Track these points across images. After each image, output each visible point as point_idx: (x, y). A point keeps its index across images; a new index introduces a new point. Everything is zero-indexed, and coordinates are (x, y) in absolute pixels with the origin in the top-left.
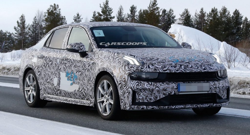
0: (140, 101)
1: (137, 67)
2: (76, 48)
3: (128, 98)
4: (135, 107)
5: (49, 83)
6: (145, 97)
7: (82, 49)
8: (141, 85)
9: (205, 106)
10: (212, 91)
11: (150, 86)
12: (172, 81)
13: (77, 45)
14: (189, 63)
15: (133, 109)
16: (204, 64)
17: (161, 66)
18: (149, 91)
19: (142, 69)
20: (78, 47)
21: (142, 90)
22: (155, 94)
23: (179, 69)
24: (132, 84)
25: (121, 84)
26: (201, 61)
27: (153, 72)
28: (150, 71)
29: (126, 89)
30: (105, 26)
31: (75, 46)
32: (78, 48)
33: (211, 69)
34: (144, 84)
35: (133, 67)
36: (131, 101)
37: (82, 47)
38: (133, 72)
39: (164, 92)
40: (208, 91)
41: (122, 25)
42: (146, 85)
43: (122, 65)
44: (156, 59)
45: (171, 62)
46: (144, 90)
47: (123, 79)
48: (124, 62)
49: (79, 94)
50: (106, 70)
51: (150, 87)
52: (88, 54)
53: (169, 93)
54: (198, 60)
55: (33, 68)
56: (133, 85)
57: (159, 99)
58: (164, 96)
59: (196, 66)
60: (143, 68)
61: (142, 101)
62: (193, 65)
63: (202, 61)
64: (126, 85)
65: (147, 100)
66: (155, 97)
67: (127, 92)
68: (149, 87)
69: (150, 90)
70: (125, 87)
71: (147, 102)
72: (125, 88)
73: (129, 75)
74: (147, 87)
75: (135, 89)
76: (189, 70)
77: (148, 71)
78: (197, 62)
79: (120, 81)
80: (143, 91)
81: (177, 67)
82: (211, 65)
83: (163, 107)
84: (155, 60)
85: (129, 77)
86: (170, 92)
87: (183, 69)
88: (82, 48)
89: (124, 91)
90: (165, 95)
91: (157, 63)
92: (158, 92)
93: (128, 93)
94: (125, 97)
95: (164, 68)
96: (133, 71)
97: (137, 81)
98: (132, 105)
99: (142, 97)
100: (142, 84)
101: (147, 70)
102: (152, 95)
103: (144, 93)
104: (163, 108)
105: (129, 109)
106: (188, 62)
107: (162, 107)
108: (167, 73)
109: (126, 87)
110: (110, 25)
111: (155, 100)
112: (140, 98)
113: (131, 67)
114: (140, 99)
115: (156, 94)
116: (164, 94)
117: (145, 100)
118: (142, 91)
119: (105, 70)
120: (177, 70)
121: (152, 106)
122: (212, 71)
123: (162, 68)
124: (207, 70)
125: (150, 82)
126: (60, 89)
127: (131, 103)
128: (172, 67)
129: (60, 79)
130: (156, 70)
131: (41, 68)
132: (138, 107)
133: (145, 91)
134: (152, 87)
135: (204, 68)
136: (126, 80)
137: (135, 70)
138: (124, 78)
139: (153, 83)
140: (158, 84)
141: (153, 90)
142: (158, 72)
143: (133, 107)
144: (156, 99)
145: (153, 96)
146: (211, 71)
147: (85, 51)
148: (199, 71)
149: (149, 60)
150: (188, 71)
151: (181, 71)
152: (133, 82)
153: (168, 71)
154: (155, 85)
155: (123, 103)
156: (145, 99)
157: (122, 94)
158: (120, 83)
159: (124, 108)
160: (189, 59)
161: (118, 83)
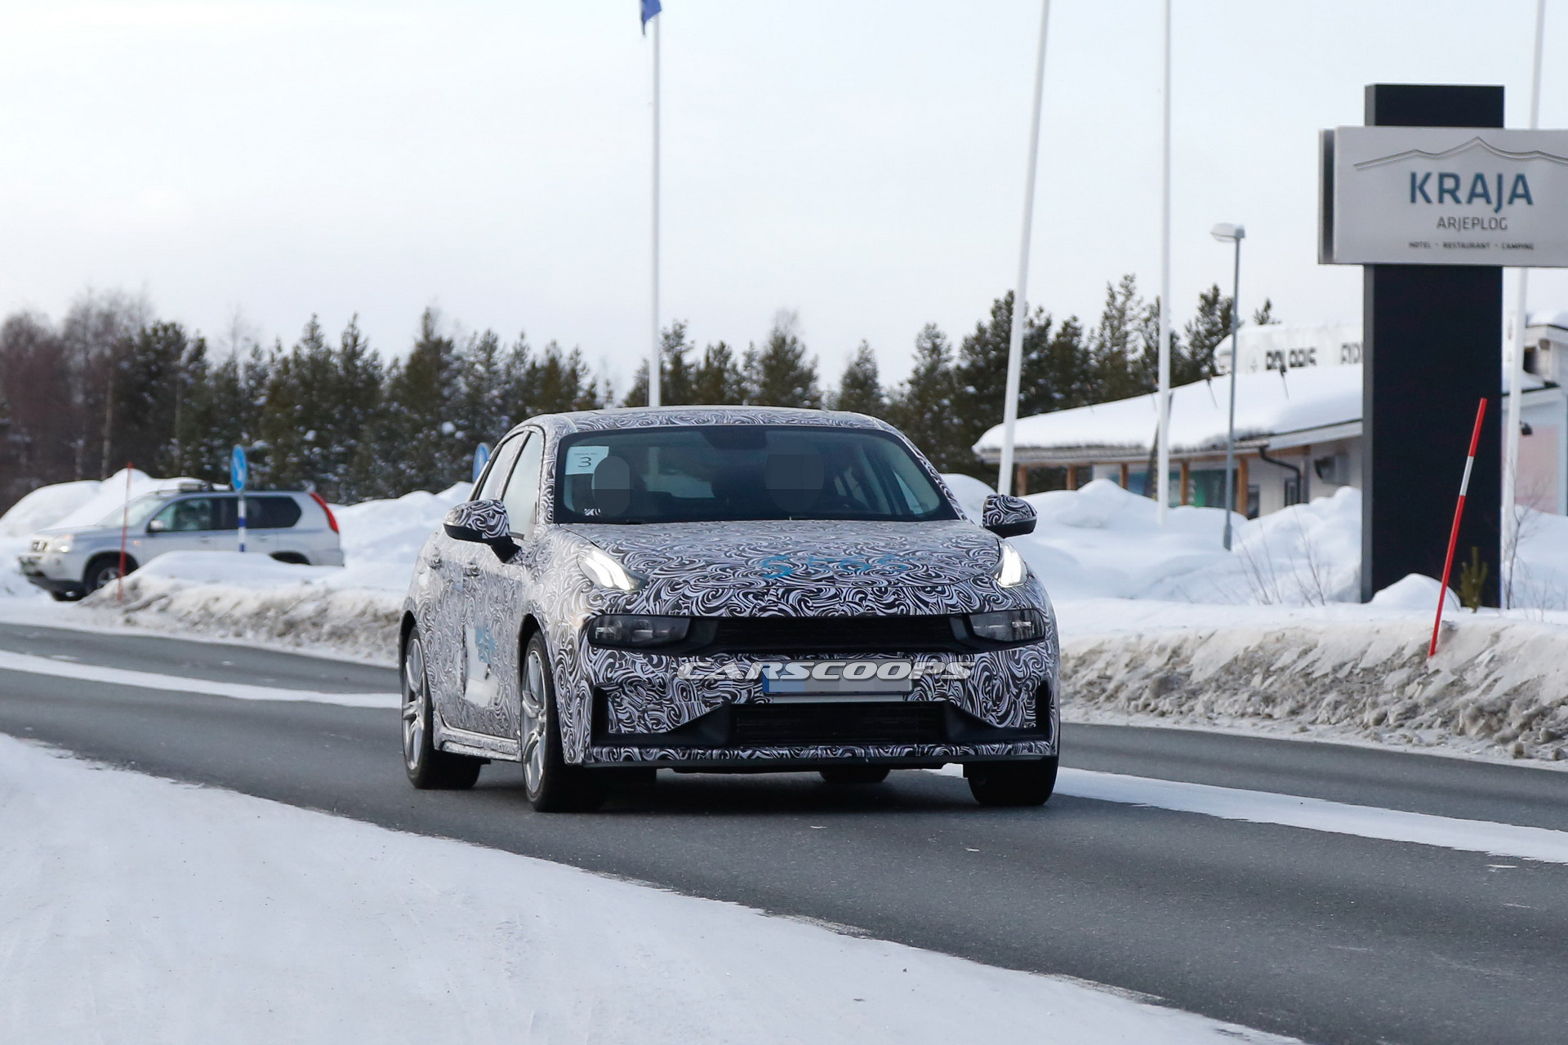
0: (620, 729)
1: (615, 597)
2: (472, 524)
3: (581, 717)
4: (601, 752)
5: (448, 676)
6: (637, 714)
7: (492, 528)
8: (621, 665)
9: (889, 755)
10: (925, 692)
11: (652, 669)
12: (743, 652)
13: (476, 512)
14: (834, 583)
15: (597, 760)
16: (900, 585)
17: (701, 594)
18: (649, 690)
19: (629, 602)
20: (477, 520)
21: (624, 685)
22: (672, 703)
23: (774, 602)
24: (591, 662)
25: (561, 665)
26: (896, 573)
27: (667, 616)
28: (658, 613)
29: (573, 682)
30: (634, 427)
31: (469, 515)
32: (478, 522)
33: (926, 604)
34: (634, 663)
35: (603, 595)
36: (589, 727)
37: (493, 517)
38: (598, 616)
39: (706, 695)
40: (906, 694)
41: (713, 423)
42: (640, 667)
43: (570, 589)
44: (704, 564)
45: (752, 578)
46: (631, 684)
47: (569, 643)
48: (582, 575)
49: (498, 715)
51: (653, 672)
52: (520, 548)
53: (724, 698)
54: (888, 568)
55: (415, 612)
56: (594, 665)
57: (687, 720)
58: (708, 710)
59: (857, 593)
60: (636, 600)
61: (630, 729)
62: (845, 591)
63: (903, 575)
64: (574, 664)
65: (645, 725)
66: (672, 712)
67: (578, 696)
68: (650, 676)
69: (654, 686)
70: (571, 674)
71: (646, 732)
72: (571, 679)
73: (585, 627)
74: (641, 675)
75: (601, 680)
76: (815, 607)
77: (648, 611)
78: (874, 577)
79: (560, 654)
80: (630, 691)
81: (766, 598)
82: (933, 588)
83: (700, 751)
84: (695, 569)
85: (586, 637)
86: (729, 692)
87: (790, 602)
88: (493, 523)
89: (569, 692)
90: (712, 705)
91: (692, 583)
92: (684, 694)
93: (579, 700)
94: (570, 714)
95: (709, 600)
96: (599, 614)
97: (609, 651)
98: (594, 743)
99: (628, 714)
100: (626, 661)
101: (645, 607)
102: (660, 704)
103: (635, 698)
104: (701, 758)
105: (583, 761)
106: (832, 577)
107: (698, 753)
108: (719, 618)
109: (574, 673)
110: (657, 425)
111: (673, 725)
112: (620, 716)
113: (595, 599)
114: (620, 721)
115: (678, 703)
116: (705, 703)
117: (637, 727)
118: (626, 689)
119: (531, 612)
120: (764, 609)
121: (661, 750)
122: (928, 612)
123: (703, 601)
124: (902, 607)
125: (654, 656)
126: (467, 697)
127: (589, 736)
128: (745, 595)
129: (466, 656)
130: (680, 608)
131: (433, 613)
132: (613, 753)
133: (636, 689)
134: (660, 675)
135: (892, 598)
136: (577, 647)
137: (604, 609)
138: (571, 642)
139: (664, 657)
140: (684, 661)
141: (663, 686)
142: (684, 616)
143: (595, 754)
144: (678, 722)
145: (665, 709)
146: (919, 612)
147: (504, 535)
148: (862, 610)
149: (671, 570)
150: (810, 613)
151: (780, 610)
152: (595, 655)
153: (723, 610)
154: (672, 668)
155: (566, 740)
156: (640, 722)
157: (563, 701)
158: (560, 662)
159: (570, 758)
160: (846, 567)
161: (554, 661)
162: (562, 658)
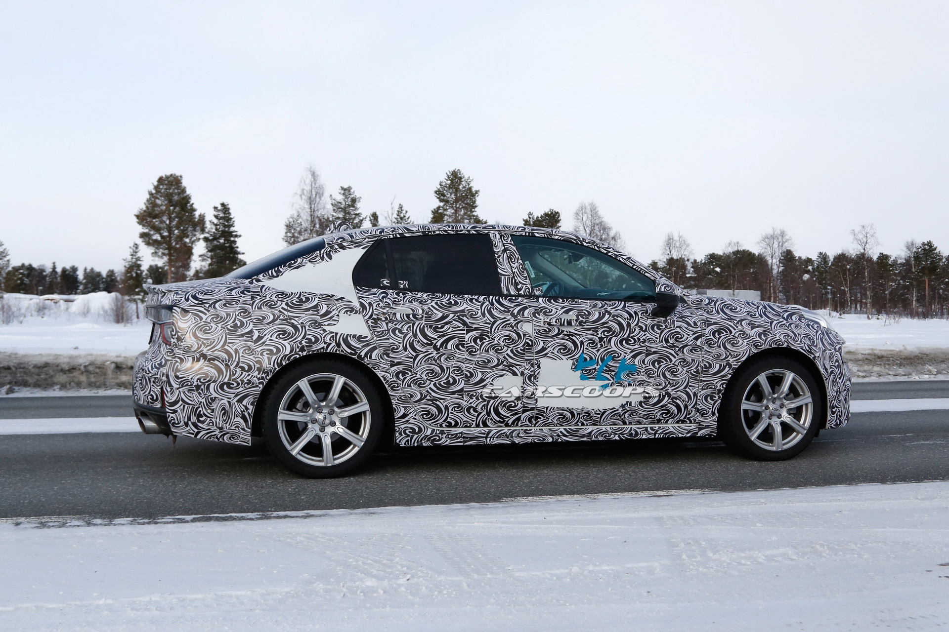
3: (846, 401)
25: (833, 374)
29: (842, 383)
50: (788, 346)
64: (841, 373)
67: (845, 390)
70: (840, 378)
72: (840, 381)
79: (831, 368)
89: (839, 388)
93: (845, 392)
94: (840, 401)
109: (842, 378)
119: (785, 345)
155: (835, 415)
157: (835, 394)
158: (832, 372)
159: (836, 424)
161: (827, 372)
162: (833, 370)
